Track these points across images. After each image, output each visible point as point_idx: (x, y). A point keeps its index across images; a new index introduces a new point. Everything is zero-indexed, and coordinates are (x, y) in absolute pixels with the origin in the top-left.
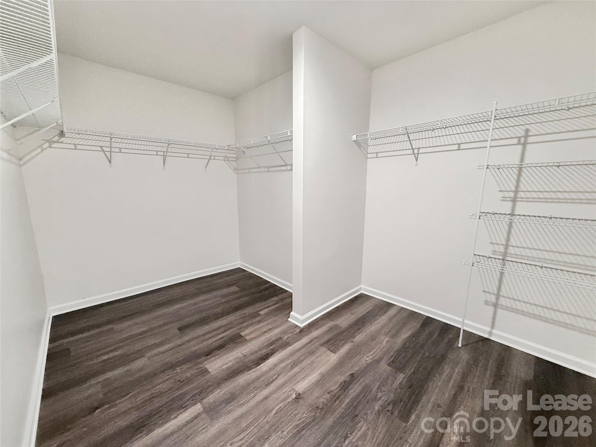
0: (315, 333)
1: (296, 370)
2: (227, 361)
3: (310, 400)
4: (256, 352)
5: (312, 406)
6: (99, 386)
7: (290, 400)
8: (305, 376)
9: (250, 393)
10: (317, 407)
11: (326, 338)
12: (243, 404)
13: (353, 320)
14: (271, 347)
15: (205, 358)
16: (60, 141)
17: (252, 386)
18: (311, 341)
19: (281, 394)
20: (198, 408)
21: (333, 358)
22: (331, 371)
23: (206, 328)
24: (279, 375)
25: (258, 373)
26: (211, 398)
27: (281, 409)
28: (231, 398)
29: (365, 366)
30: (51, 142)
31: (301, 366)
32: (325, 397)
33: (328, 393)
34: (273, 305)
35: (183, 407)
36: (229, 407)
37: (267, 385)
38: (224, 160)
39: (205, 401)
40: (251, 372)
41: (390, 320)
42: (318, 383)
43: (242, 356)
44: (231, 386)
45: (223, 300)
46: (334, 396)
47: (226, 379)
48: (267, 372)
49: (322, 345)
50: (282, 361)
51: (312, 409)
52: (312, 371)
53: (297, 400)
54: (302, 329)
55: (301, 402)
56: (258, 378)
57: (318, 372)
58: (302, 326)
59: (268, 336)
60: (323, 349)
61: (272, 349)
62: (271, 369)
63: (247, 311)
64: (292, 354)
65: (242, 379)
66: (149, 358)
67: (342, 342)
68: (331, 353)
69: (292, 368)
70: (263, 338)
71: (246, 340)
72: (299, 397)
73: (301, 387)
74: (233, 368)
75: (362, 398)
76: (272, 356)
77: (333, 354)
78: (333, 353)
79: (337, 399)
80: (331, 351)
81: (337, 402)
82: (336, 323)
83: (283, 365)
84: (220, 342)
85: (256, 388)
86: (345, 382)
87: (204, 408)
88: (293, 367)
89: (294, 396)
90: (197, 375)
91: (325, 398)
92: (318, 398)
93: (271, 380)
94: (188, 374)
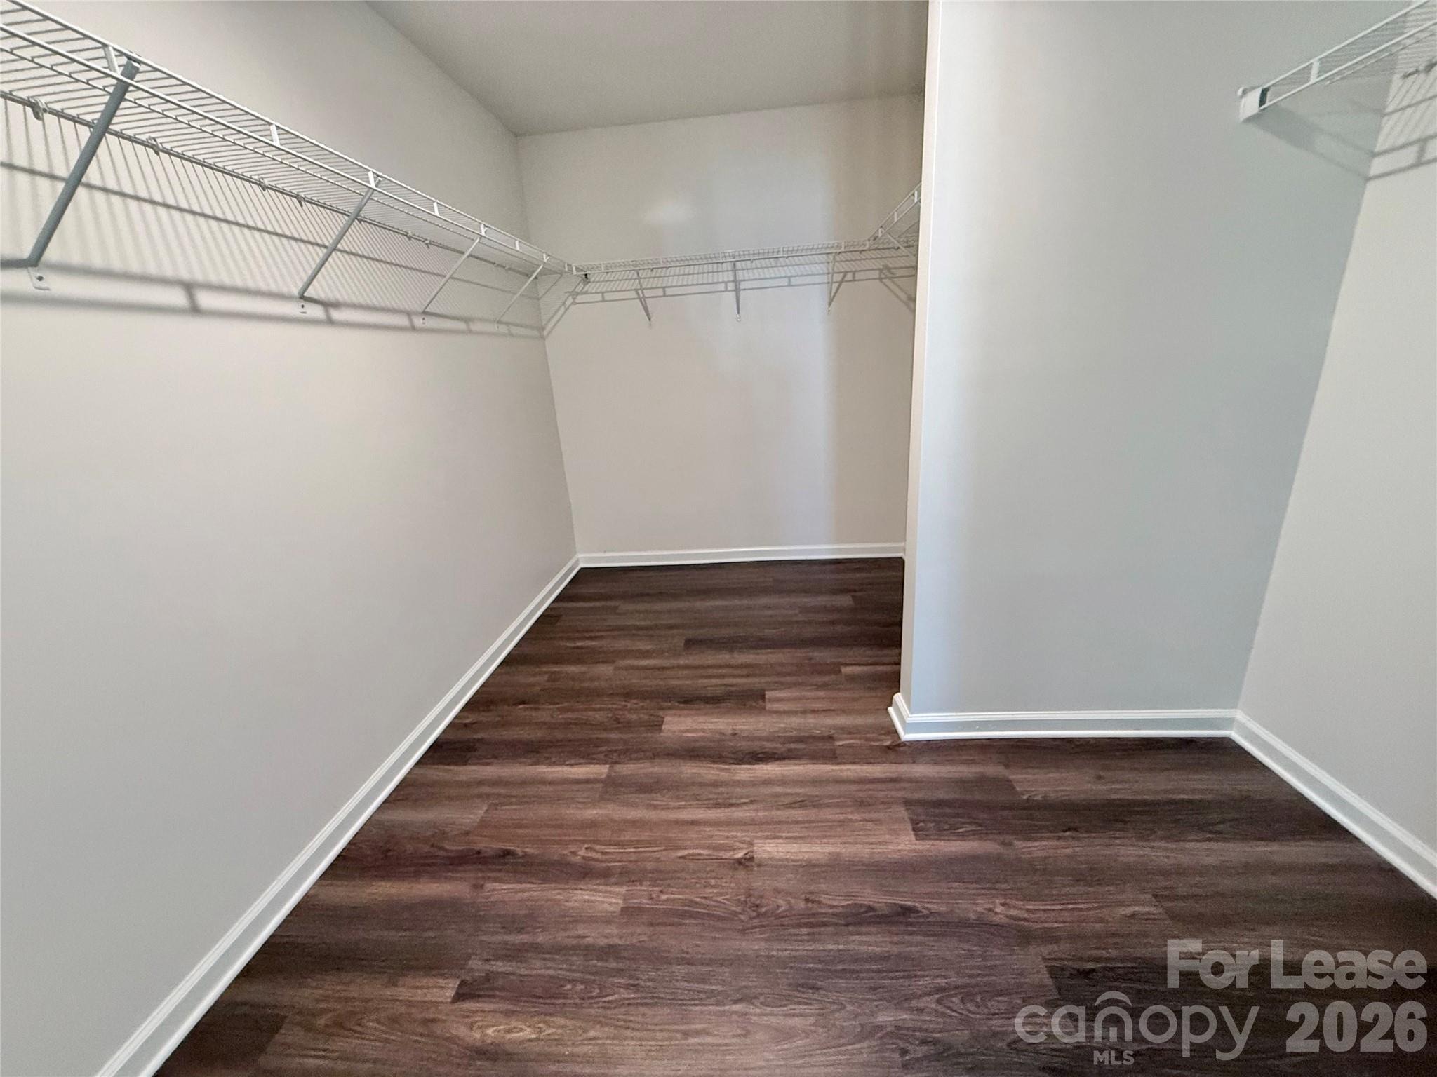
0: (921, 770)
1: (798, 814)
2: (700, 726)
3: (760, 883)
4: (760, 739)
5: (750, 896)
6: (546, 677)
7: (728, 855)
8: (800, 837)
9: (682, 799)
10: (757, 906)
11: (942, 795)
12: (656, 807)
13: (1083, 796)
14: (793, 746)
15: (677, 704)
16: (584, 290)
17: (696, 790)
18: (892, 780)
19: (720, 836)
20: (602, 770)
21: (905, 844)
22: (864, 868)
23: (724, 657)
24: (752, 802)
25: (724, 776)
26: (628, 769)
27: (695, 858)
28: (647, 787)
29: (969, 919)
30: (574, 294)
31: (812, 814)
32: (793, 901)
33: (807, 900)
34: (888, 664)
35: (589, 758)
36: (635, 798)
37: (718, 805)
38: (880, 279)
39: (618, 768)
40: (715, 766)
41: (1247, 869)
42: (810, 868)
43: (730, 732)
44: (665, 770)
45: (801, 617)
46: (814, 915)
47: (668, 754)
48: (740, 783)
49: (908, 803)
50: (783, 782)
51: (745, 901)
52: (824, 837)
53: (737, 865)
54: (899, 745)
55: (741, 874)
56: (715, 784)
57: (831, 849)
58: (906, 736)
59: (811, 720)
60: (903, 813)
61: (790, 750)
62: (753, 784)
63: (824, 655)
64: (816, 782)
65: (690, 770)
66: (616, 669)
67: (973, 828)
68: (912, 832)
69: (790, 806)
70: (795, 721)
71: (764, 708)
72: (746, 863)
73: (769, 849)
74: (697, 744)
75: (869, 971)
76: (778, 762)
77: (913, 838)
78: (916, 835)
79: (811, 925)
80: (914, 830)
81: (804, 931)
82: (1011, 777)
83: (779, 789)
84: (720, 691)
85: (696, 797)
86: (871, 909)
87: (609, 776)
88: (793, 805)
89: (740, 855)
90: (641, 723)
91: (789, 903)
92: (777, 891)
93: (734, 801)
94: (634, 717)
